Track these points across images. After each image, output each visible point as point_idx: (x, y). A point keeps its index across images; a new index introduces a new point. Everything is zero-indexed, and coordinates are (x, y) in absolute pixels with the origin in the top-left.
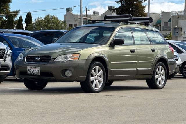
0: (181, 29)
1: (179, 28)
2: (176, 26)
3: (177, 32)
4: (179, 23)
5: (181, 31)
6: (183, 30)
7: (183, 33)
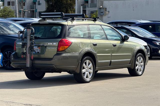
0: (105, 9)
1: (104, 8)
2: (101, 7)
3: (102, 12)
4: (104, 4)
5: (105, 11)
6: (108, 10)
7: (107, 13)
